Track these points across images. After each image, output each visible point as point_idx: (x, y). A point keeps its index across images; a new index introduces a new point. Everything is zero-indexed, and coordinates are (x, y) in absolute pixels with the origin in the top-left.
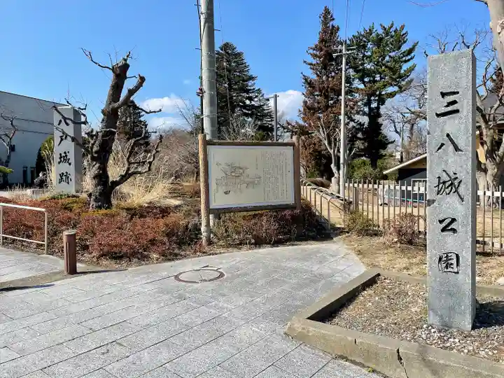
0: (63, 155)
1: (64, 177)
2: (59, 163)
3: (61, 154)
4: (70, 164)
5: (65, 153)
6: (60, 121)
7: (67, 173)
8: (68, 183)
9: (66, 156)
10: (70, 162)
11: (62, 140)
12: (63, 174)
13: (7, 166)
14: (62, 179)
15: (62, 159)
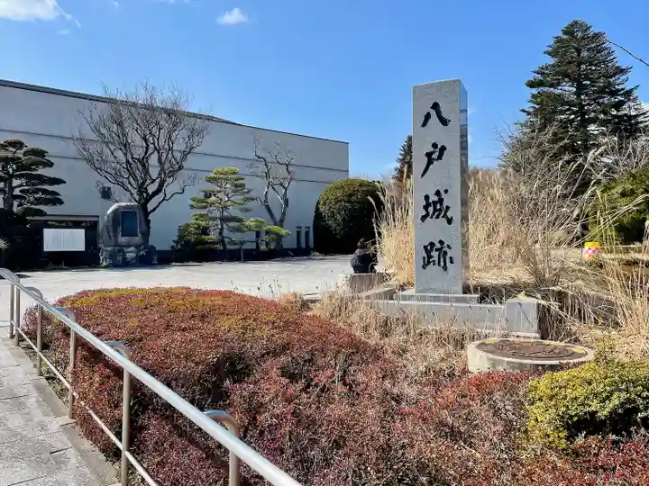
0: (433, 198)
1: (435, 254)
2: (423, 218)
3: (427, 198)
4: (450, 221)
5: (438, 193)
6: (428, 116)
7: (441, 242)
8: (445, 268)
9: (441, 201)
10: (449, 214)
11: (430, 162)
12: (432, 244)
13: (281, 226)
14: (430, 257)
15: (431, 209)
